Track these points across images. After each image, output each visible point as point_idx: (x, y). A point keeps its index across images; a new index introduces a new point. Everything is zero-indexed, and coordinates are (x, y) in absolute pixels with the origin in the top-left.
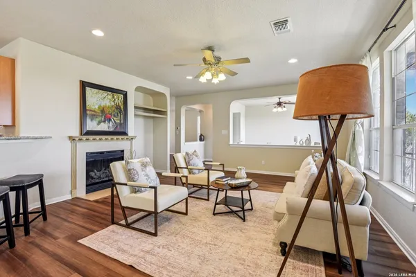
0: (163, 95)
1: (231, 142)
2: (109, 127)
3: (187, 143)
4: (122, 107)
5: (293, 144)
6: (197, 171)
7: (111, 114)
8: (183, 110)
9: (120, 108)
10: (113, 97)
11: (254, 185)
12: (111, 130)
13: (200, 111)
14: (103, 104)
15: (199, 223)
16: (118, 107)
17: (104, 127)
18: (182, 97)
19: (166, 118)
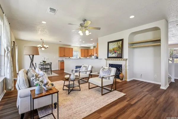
2: (115, 55)
4: (121, 46)
7: (116, 50)
9: (120, 47)
10: (117, 43)
12: (116, 56)
14: (114, 47)
16: (119, 47)
17: (114, 55)
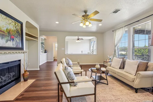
0: (36, 28)
4: (20, 32)
5: (81, 53)
10: (15, 24)
12: (15, 46)
13: (45, 39)
14: (9, 28)
17: (10, 44)
19: (38, 41)
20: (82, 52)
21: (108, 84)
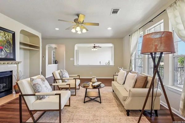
0: (37, 37)
1: (75, 64)
2: (1, 55)
3: (49, 65)
6: (67, 80)
8: (47, 47)
9: (10, 43)
11: (102, 85)
12: (3, 57)
13: (55, 48)
15: (80, 109)
16: (8, 42)
18: (47, 40)
19: (39, 51)
20: (100, 63)
21: (101, 103)
